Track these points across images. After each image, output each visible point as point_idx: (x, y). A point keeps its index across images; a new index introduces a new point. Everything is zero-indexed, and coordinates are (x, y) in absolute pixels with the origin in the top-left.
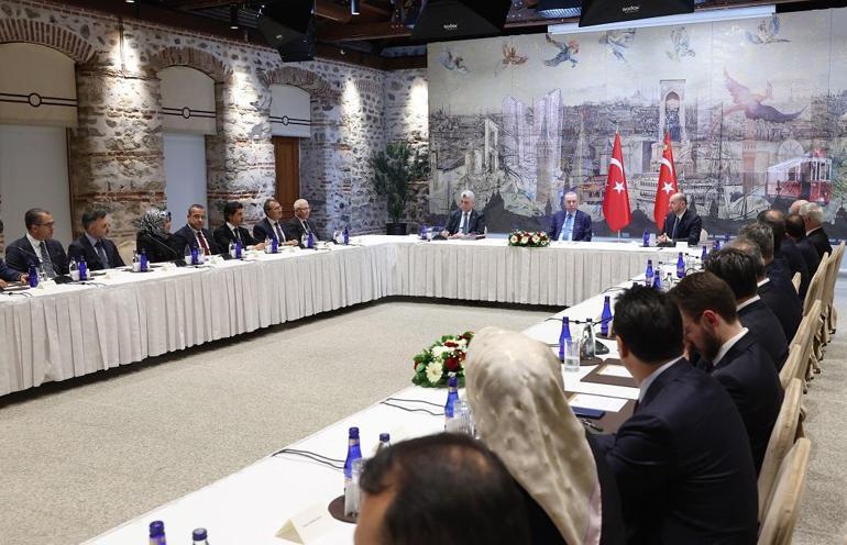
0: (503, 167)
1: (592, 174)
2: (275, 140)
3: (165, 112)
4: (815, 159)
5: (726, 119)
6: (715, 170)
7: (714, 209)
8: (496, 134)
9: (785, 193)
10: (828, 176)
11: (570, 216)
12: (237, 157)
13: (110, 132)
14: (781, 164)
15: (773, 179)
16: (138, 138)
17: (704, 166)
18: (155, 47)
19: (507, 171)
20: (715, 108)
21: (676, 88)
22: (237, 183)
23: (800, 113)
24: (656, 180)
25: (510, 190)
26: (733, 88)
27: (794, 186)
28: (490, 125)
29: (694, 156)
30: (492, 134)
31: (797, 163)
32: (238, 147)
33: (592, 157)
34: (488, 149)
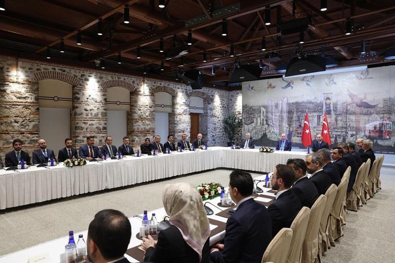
1: (298, 126)
2: (191, 114)
3: (156, 106)
4: (385, 122)
5: (349, 107)
6: (344, 126)
7: (344, 140)
9: (372, 134)
10: (390, 128)
11: (284, 142)
12: (178, 119)
13: (139, 112)
14: (371, 124)
15: (367, 129)
16: (147, 114)
17: (340, 124)
18: (154, 86)
19: (268, 125)
20: (344, 103)
21: (329, 96)
22: (178, 128)
23: (378, 105)
24: (321, 129)
25: (270, 131)
26: (351, 96)
27: (376, 131)
28: (263, 109)
29: (336, 120)
30: (264, 112)
31: (377, 123)
32: (179, 116)
33: (299, 120)
34: (262, 117)
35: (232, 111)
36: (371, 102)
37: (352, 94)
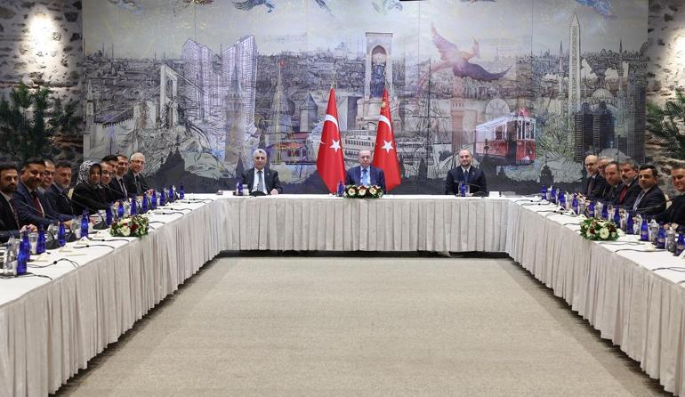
0: (184, 121)
1: (291, 131)
4: (520, 119)
5: (434, 75)
6: (423, 129)
7: (423, 168)
8: (175, 84)
9: (492, 152)
10: (532, 135)
14: (489, 123)
15: (481, 138)
17: (412, 124)
19: (189, 126)
20: (423, 64)
21: (383, 42)
23: (505, 73)
24: (374, 139)
25: (192, 148)
26: (441, 45)
27: (502, 144)
28: (166, 72)
29: (402, 113)
30: (169, 83)
31: (503, 122)
33: (292, 112)
34: (164, 100)
35: (6, 70)
36: (490, 64)
37: (446, 42)
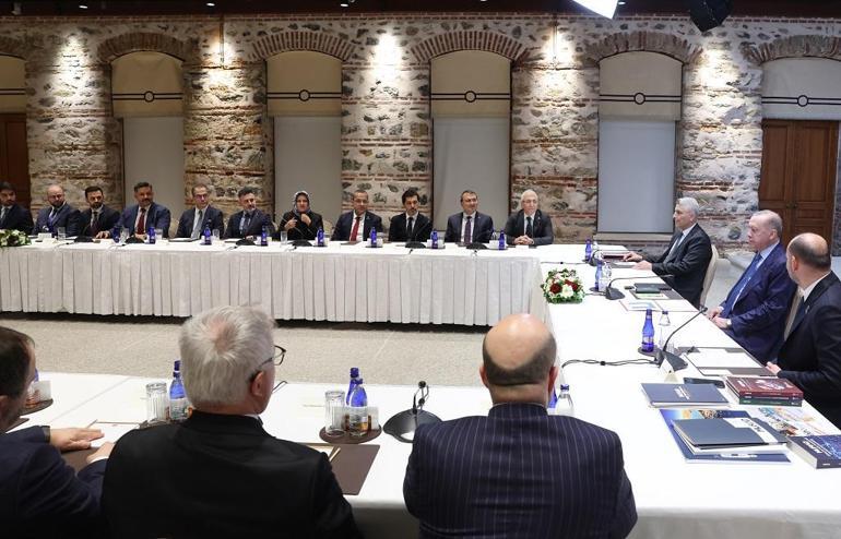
3: (603, 98)
12: (700, 142)
13: (535, 121)
16: (566, 126)
18: (595, 36)
22: (698, 172)
32: (702, 133)
